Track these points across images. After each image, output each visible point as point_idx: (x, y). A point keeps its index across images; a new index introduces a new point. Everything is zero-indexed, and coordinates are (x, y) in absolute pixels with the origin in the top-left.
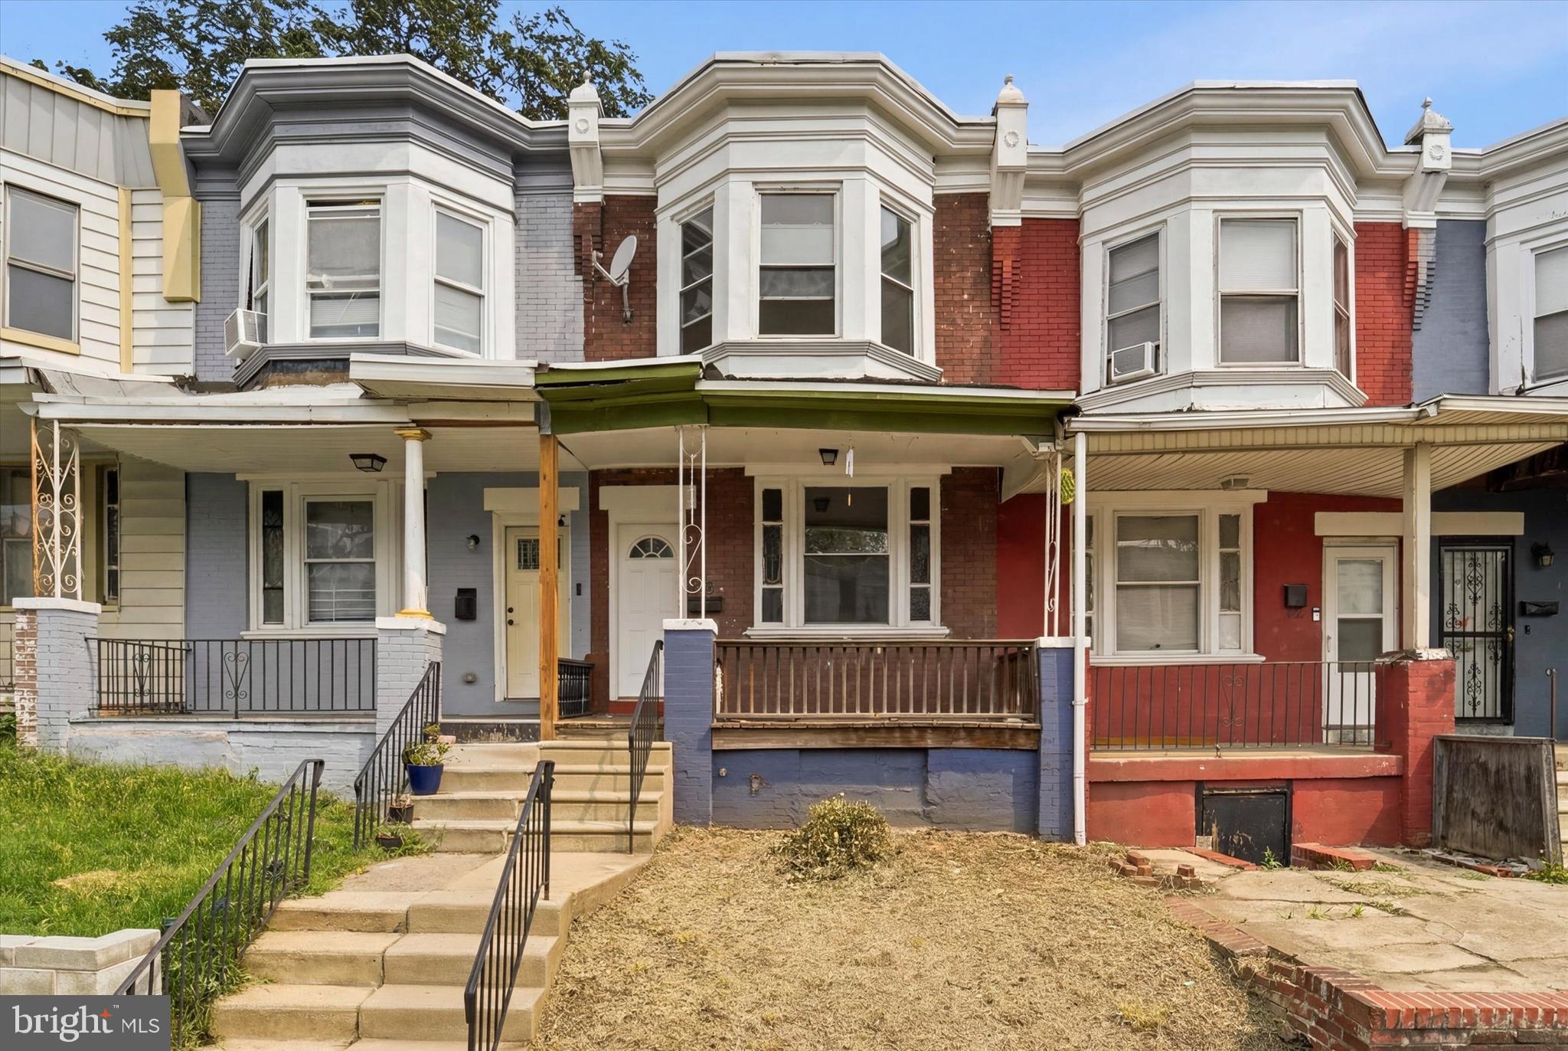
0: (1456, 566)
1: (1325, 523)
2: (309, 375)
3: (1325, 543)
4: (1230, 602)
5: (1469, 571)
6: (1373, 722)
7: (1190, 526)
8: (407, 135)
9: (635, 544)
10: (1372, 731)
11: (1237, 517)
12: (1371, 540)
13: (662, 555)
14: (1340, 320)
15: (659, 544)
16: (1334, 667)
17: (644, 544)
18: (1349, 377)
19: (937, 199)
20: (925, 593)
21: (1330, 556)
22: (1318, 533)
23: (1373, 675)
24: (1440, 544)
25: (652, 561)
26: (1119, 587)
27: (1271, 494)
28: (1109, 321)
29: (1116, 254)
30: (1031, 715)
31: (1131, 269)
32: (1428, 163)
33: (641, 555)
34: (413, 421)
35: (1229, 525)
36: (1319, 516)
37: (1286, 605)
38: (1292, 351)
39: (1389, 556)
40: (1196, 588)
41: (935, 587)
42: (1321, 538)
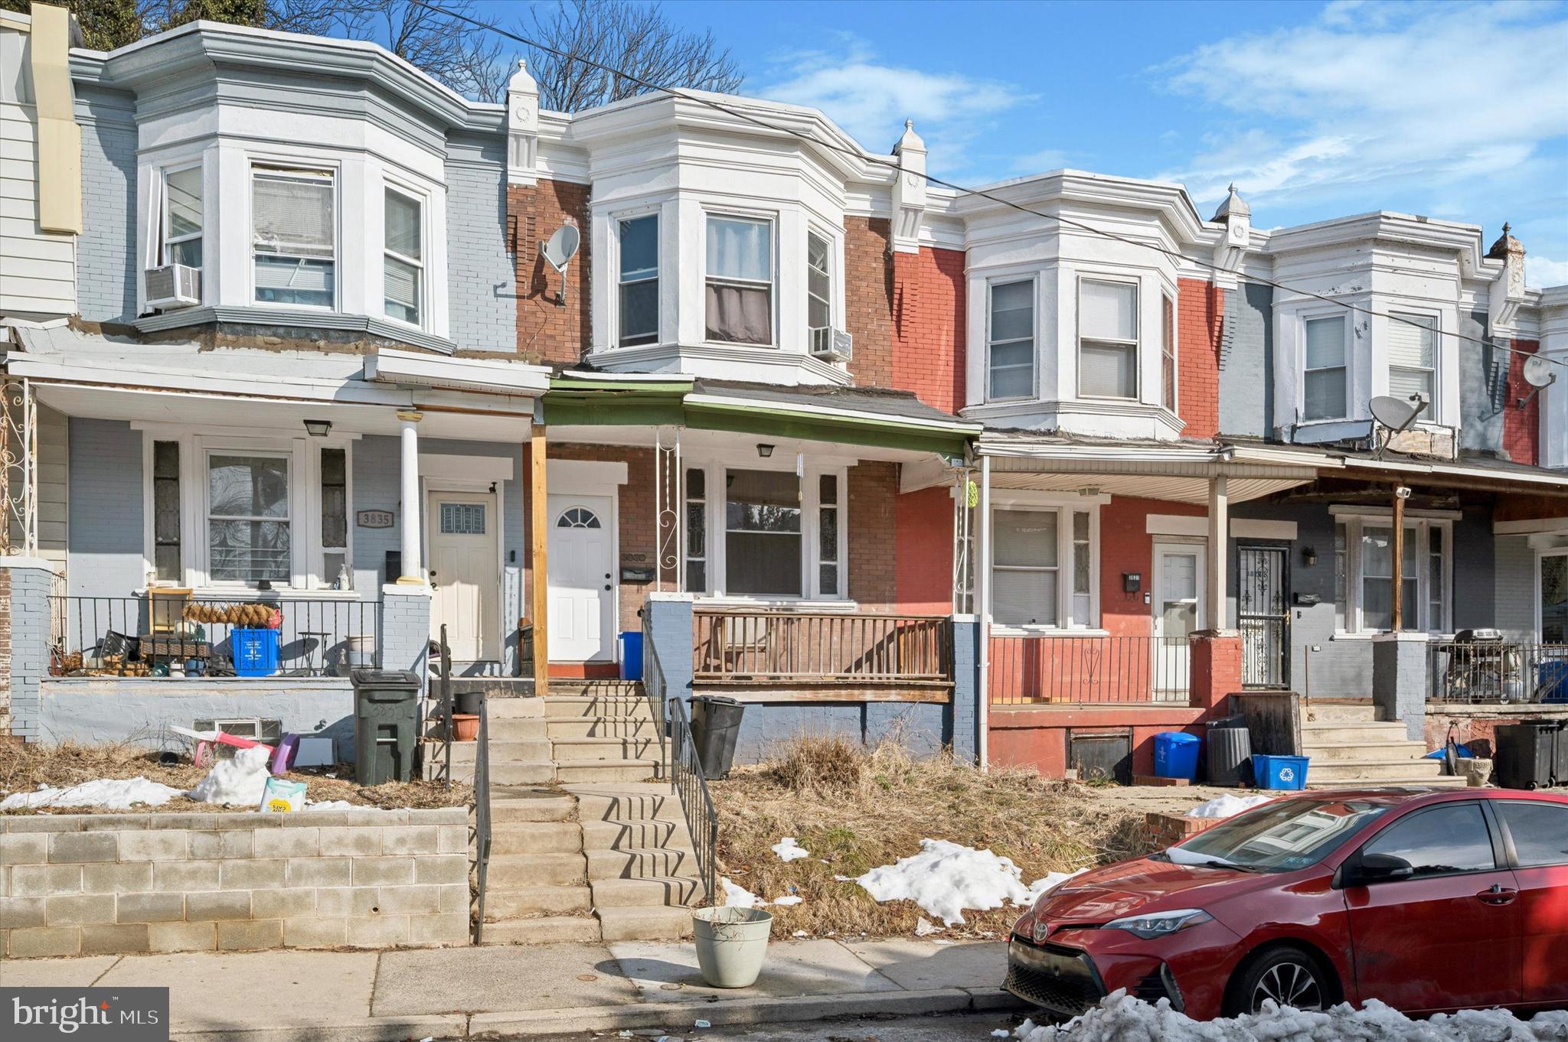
0: (1250, 562)
1: (1155, 523)
2: (260, 339)
3: (1154, 540)
4: (1082, 586)
5: (1259, 566)
6: (1188, 687)
7: (1052, 518)
8: (364, 113)
9: (563, 514)
10: (1188, 694)
11: (1087, 514)
12: (1186, 538)
13: (589, 526)
14: (1167, 362)
15: (586, 515)
16: (1161, 641)
17: (572, 514)
18: (1173, 410)
19: (848, 219)
20: (833, 570)
21: (1158, 550)
22: (1148, 531)
23: (1188, 647)
24: (1238, 546)
25: (580, 530)
26: (995, 570)
27: (1114, 497)
28: (992, 347)
29: (998, 290)
30: (945, 675)
31: (1013, 304)
32: (1233, 240)
33: (570, 525)
34: (414, 405)
35: (1081, 520)
36: (1150, 518)
37: (1125, 591)
38: (1131, 388)
39: (1199, 551)
40: (1055, 573)
41: (842, 563)
42: (1151, 535)
